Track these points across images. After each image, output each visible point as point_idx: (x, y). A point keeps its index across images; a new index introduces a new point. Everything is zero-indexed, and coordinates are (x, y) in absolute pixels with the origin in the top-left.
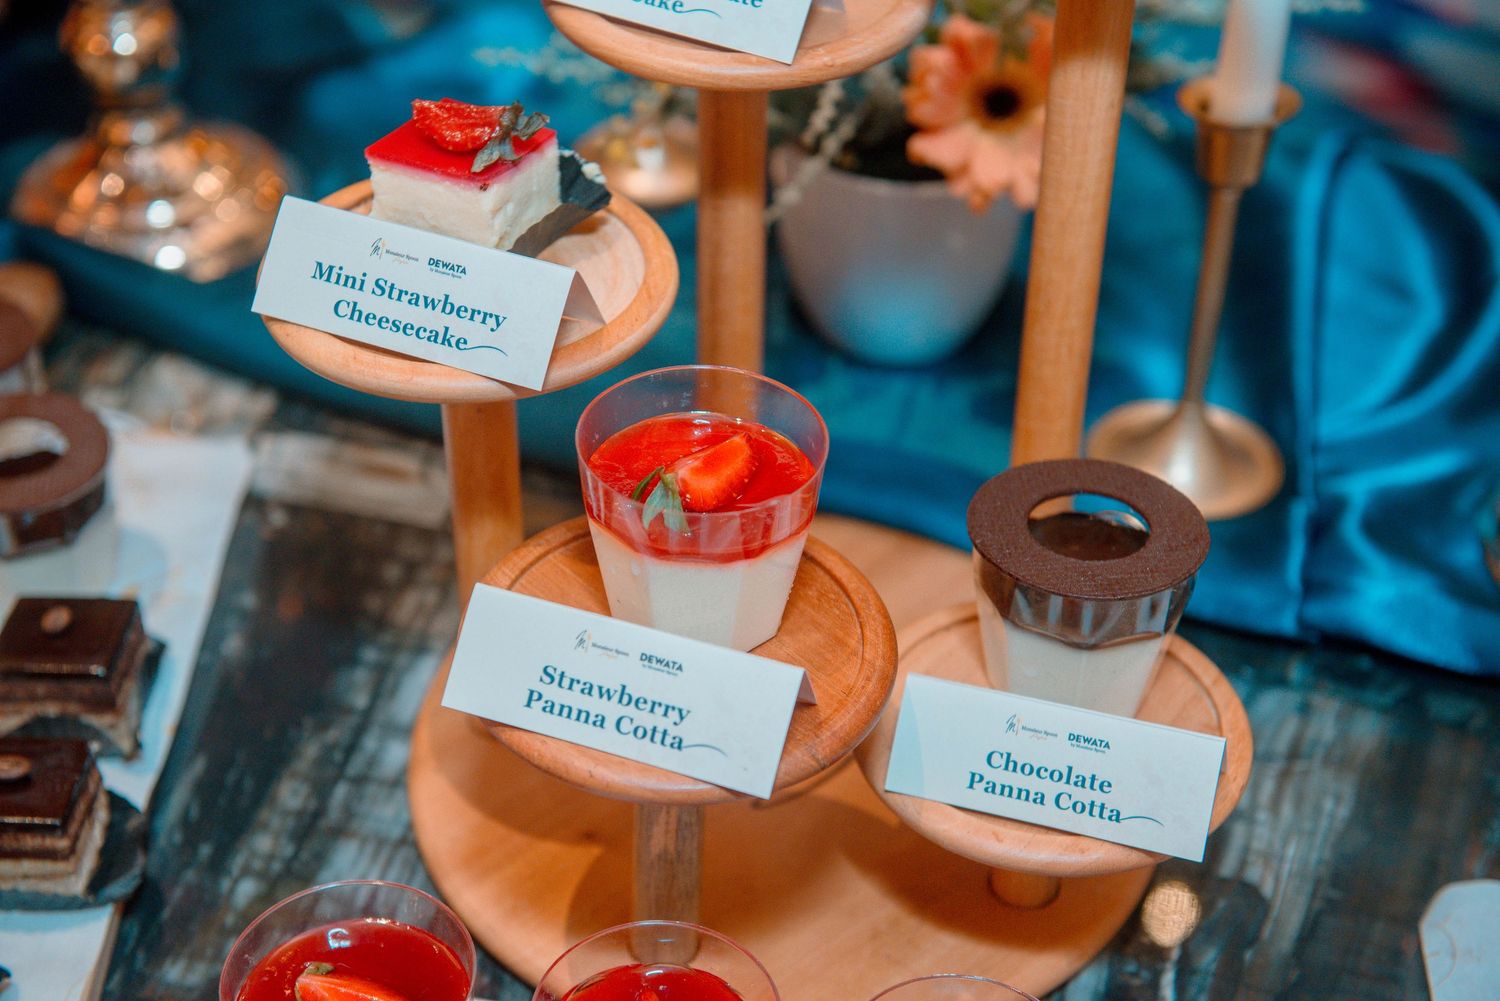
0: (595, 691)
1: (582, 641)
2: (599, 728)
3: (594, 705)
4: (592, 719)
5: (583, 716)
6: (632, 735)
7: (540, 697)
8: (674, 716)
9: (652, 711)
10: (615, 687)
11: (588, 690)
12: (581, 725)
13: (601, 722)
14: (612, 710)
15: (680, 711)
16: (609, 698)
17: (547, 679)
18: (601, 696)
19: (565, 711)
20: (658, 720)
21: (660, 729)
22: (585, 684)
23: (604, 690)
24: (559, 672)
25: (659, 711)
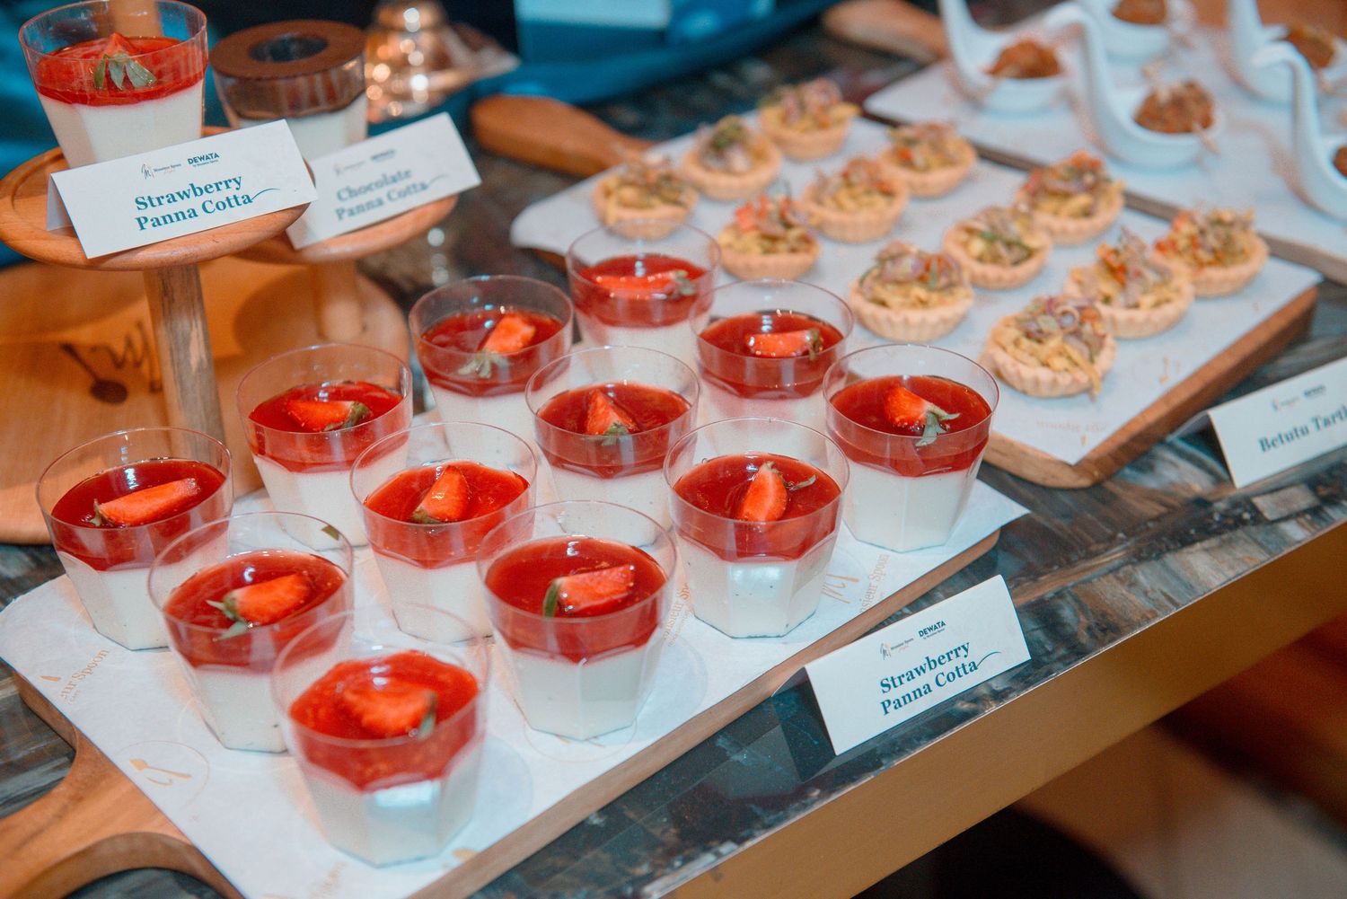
0: (177, 197)
1: (146, 172)
2: (195, 218)
3: (182, 205)
4: (187, 215)
5: (180, 216)
6: (217, 210)
7: (146, 219)
8: (233, 185)
9: (219, 189)
10: (187, 188)
11: (172, 199)
12: (182, 222)
13: (194, 213)
14: (194, 202)
15: (235, 179)
16: (188, 197)
17: (142, 207)
18: (182, 198)
19: (167, 219)
20: (226, 193)
21: (231, 197)
22: (167, 196)
23: (182, 194)
24: (146, 198)
25: (223, 187)
